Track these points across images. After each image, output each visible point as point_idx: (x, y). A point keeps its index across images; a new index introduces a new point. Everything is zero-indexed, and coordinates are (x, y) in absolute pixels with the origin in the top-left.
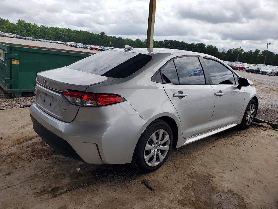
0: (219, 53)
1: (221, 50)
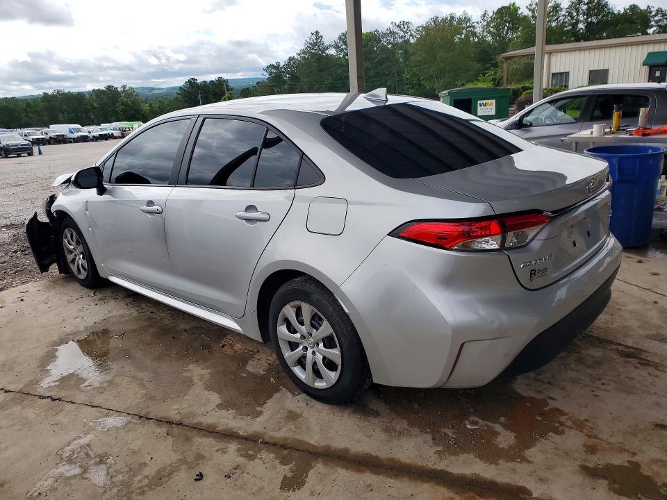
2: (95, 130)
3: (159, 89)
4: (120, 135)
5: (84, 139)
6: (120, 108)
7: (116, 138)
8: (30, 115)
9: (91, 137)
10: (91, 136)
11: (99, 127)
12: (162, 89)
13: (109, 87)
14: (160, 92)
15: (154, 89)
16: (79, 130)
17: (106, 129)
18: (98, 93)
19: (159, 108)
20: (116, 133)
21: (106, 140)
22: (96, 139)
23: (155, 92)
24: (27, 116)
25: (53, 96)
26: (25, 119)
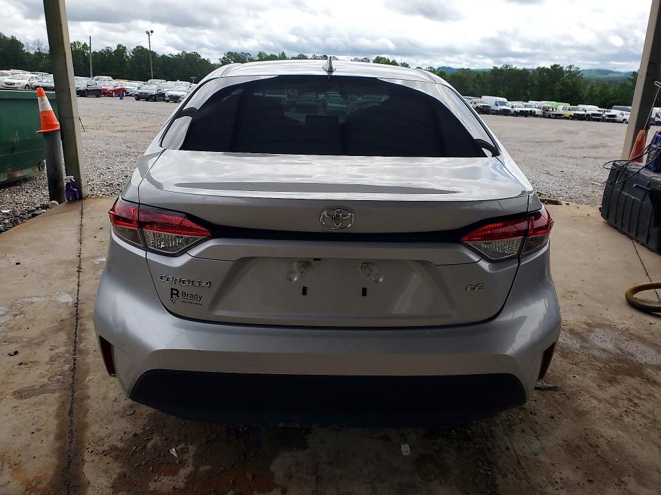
0: (28, 53)
1: (31, 45)
2: (519, 106)
3: (617, 73)
4: (541, 114)
5: (506, 113)
6: (558, 87)
7: (537, 116)
8: (477, 85)
9: (513, 112)
10: (512, 110)
11: (525, 103)
12: (620, 73)
13: (555, 66)
14: (616, 75)
15: (611, 72)
16: (503, 104)
17: (531, 106)
18: (542, 71)
19: (601, 92)
20: (538, 111)
21: (526, 116)
22: (517, 114)
23: (610, 75)
24: (474, 87)
25: (501, 70)
26: (471, 89)
